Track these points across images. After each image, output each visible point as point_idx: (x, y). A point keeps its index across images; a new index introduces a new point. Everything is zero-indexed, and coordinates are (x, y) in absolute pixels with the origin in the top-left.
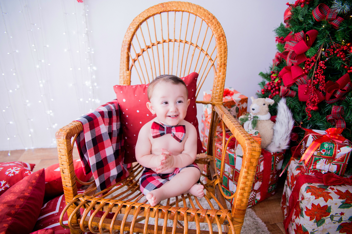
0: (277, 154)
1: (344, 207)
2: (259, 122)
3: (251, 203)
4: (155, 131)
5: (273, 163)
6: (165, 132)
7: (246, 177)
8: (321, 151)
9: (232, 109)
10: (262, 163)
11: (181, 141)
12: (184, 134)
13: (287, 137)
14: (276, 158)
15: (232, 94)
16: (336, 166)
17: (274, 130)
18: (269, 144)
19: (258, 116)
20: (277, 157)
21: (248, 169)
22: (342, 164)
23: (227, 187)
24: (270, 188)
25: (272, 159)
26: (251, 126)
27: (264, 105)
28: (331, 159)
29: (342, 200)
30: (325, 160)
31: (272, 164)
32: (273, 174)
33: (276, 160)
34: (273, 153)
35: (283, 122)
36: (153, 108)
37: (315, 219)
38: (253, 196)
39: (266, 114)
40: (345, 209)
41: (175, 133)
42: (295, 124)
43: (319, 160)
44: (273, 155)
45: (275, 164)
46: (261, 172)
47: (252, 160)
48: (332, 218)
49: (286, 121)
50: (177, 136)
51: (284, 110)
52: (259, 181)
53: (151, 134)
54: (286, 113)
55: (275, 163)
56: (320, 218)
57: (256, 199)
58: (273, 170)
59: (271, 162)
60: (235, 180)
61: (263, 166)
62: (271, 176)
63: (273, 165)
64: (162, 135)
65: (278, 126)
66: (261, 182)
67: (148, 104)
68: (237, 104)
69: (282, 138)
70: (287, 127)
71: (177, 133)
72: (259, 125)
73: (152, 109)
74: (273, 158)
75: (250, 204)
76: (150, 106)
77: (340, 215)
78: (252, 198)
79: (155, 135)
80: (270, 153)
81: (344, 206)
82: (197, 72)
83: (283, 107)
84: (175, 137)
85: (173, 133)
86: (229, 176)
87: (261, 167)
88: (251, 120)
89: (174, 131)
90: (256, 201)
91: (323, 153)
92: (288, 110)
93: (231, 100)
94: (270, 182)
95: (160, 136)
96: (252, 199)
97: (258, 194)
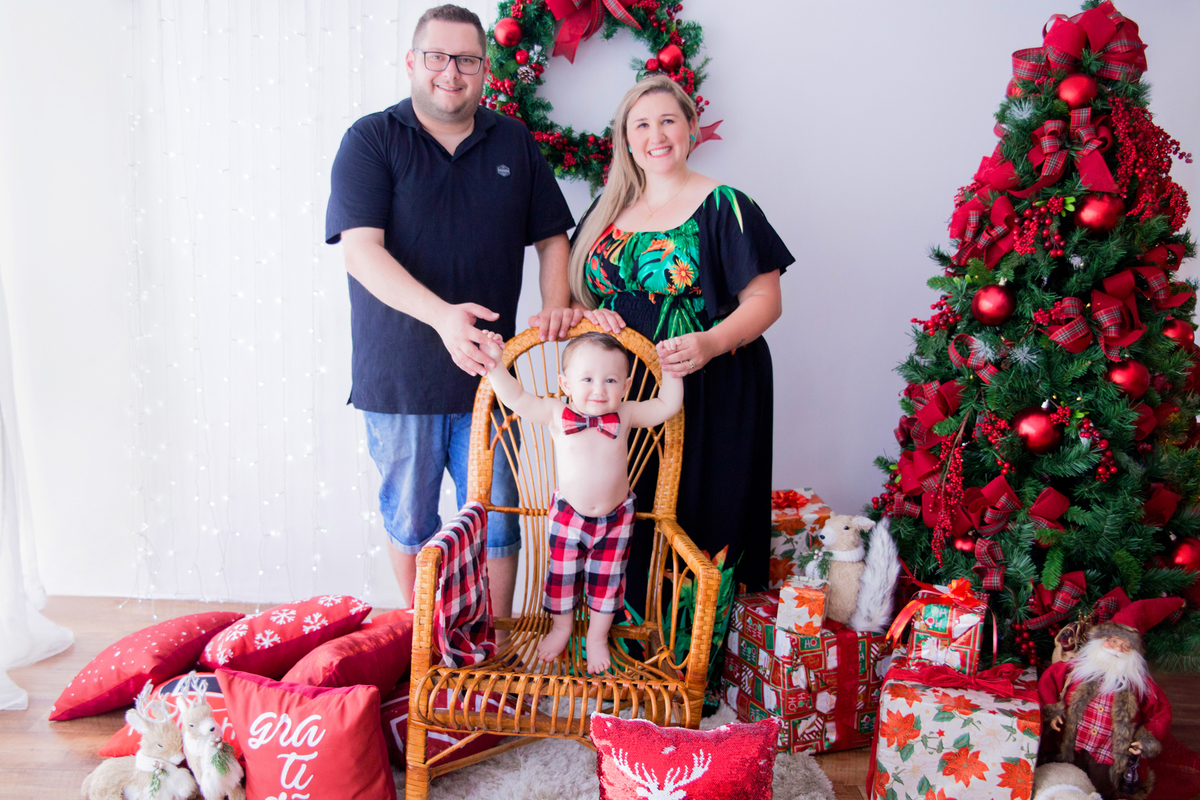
0: (871, 637)
1: (942, 719)
3: (814, 744)
5: (862, 656)
8: (926, 621)
9: (796, 538)
10: (833, 650)
13: (884, 597)
14: (869, 647)
15: (803, 505)
16: (957, 654)
18: (852, 614)
19: (833, 552)
20: (874, 645)
22: (968, 651)
23: (762, 703)
24: (864, 720)
25: (860, 647)
26: (817, 572)
27: (847, 528)
28: (947, 637)
29: (937, 705)
30: (934, 639)
31: (860, 657)
32: (867, 684)
33: (869, 652)
34: (862, 633)
35: (876, 566)
37: (895, 744)
38: (817, 727)
39: (849, 549)
40: (945, 723)
42: (902, 573)
43: (925, 640)
44: (861, 638)
45: (869, 661)
46: (831, 671)
48: (924, 741)
49: (883, 563)
51: (883, 543)
52: (830, 693)
54: (886, 549)
55: (868, 657)
56: (905, 743)
57: (828, 739)
58: (865, 673)
59: (857, 652)
61: (835, 657)
62: (862, 689)
63: (863, 661)
66: (834, 694)
68: (808, 527)
69: (874, 600)
70: (884, 576)
72: (836, 571)
74: (864, 645)
75: (811, 746)
77: (937, 735)
78: (816, 733)
80: (854, 633)
81: (941, 716)
83: (881, 535)
86: (765, 675)
87: (829, 658)
88: (818, 559)
90: (826, 744)
91: (930, 625)
92: (891, 542)
93: (796, 517)
94: (861, 704)
97: (830, 726)
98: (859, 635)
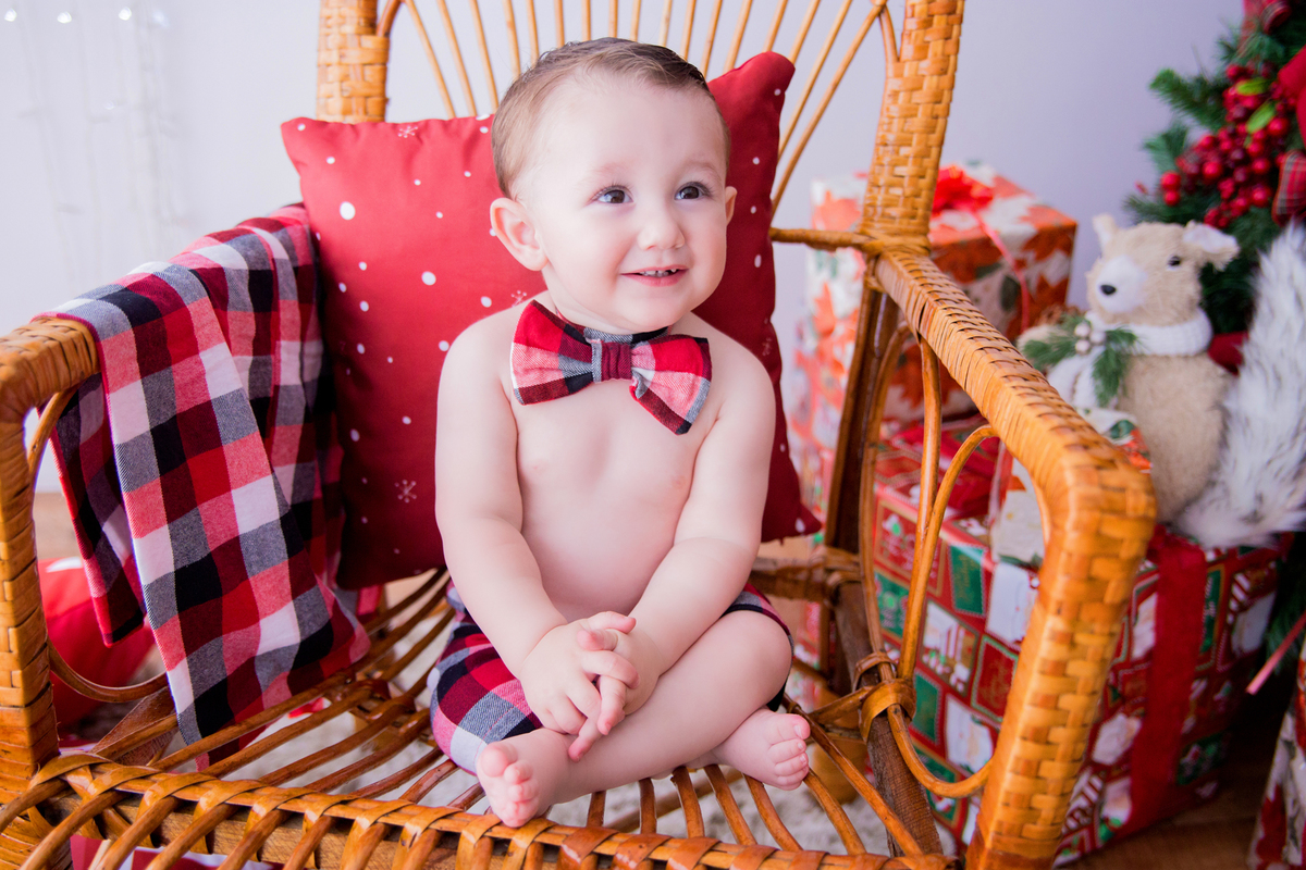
0: (1239, 558)
2: (1140, 365)
3: (1075, 839)
4: (539, 357)
5: (1210, 610)
6: (596, 366)
7: (1058, 669)
9: (977, 288)
10: (1148, 607)
11: (683, 427)
12: (701, 380)
14: (1231, 581)
15: (984, 201)
17: (1226, 417)
18: (1192, 500)
19: (1136, 329)
20: (1240, 578)
21: (1075, 619)
23: (936, 742)
24: (1188, 759)
25: (1208, 589)
26: (1087, 388)
27: (1176, 262)
31: (1206, 613)
32: (1208, 675)
33: (1229, 595)
34: (1217, 551)
36: (526, 237)
38: (1087, 797)
39: (1181, 318)
41: (650, 375)
44: (1213, 563)
45: (1224, 618)
46: (1138, 662)
47: (1101, 568)
50: (661, 393)
52: (1128, 715)
53: (513, 378)
55: (1224, 609)
57: (1105, 821)
58: (1208, 650)
59: (1203, 601)
60: (982, 701)
61: (1152, 623)
62: (1199, 687)
63: (1211, 621)
64: (573, 385)
65: (1252, 393)
66: (1137, 716)
67: (498, 211)
68: (1008, 260)
69: (1276, 465)
71: (662, 374)
72: (1142, 383)
73: (521, 242)
74: (1217, 583)
75: (1069, 846)
76: (508, 222)
78: (1083, 811)
79: (532, 380)
80: (1198, 551)
82: (785, 49)
83: (1291, 278)
84: (649, 399)
85: (643, 379)
86: (948, 675)
87: (1137, 630)
88: (1089, 351)
89: (644, 366)
90: (1102, 832)
93: (976, 234)
94: (1189, 722)
95: (562, 395)
96: (1077, 815)
97: (1117, 789)
98: (1210, 556)
